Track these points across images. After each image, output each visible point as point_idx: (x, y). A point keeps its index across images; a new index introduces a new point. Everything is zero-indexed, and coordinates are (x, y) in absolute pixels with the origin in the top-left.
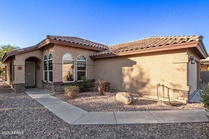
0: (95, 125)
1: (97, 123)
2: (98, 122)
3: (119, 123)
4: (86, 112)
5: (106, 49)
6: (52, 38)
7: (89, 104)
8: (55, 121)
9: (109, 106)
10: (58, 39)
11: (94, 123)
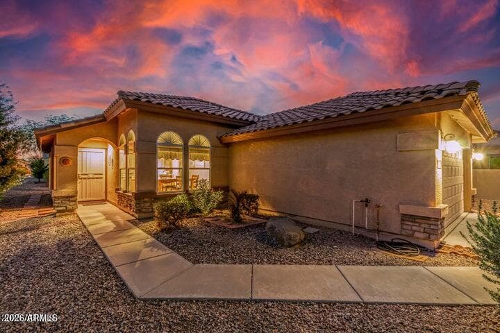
0: (198, 300)
1: (202, 296)
2: (205, 294)
3: (255, 297)
4: (190, 264)
5: (252, 122)
6: (129, 97)
7: (202, 245)
8: (107, 289)
9: (245, 249)
10: (144, 100)
11: (195, 296)
